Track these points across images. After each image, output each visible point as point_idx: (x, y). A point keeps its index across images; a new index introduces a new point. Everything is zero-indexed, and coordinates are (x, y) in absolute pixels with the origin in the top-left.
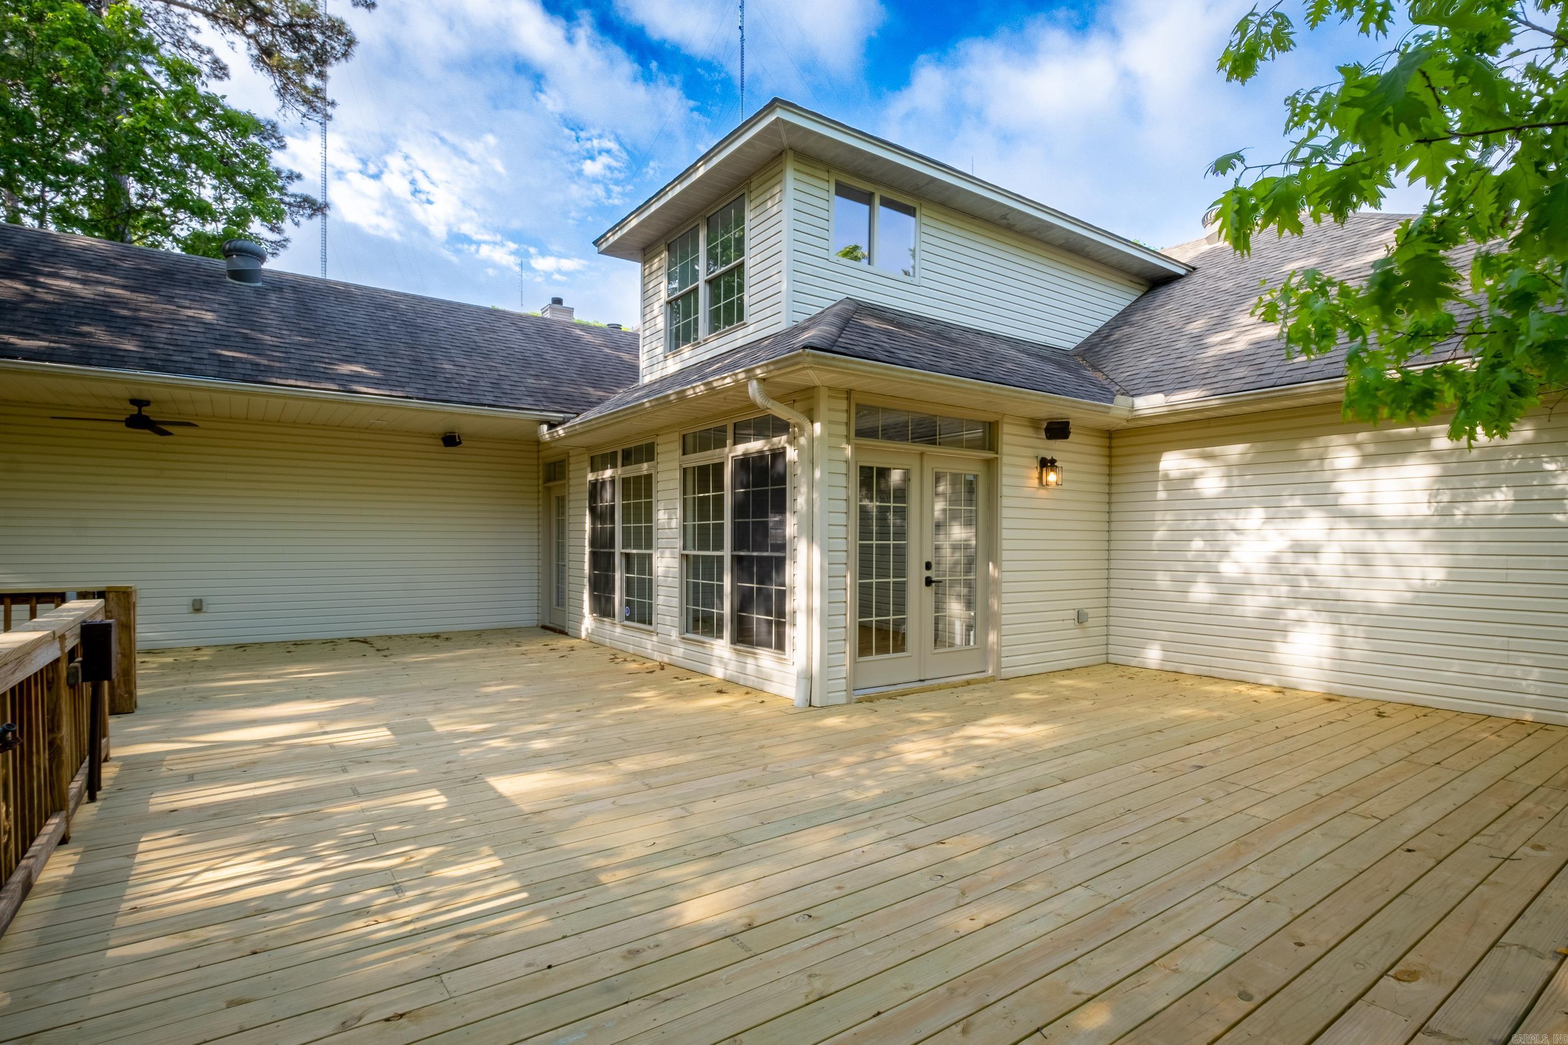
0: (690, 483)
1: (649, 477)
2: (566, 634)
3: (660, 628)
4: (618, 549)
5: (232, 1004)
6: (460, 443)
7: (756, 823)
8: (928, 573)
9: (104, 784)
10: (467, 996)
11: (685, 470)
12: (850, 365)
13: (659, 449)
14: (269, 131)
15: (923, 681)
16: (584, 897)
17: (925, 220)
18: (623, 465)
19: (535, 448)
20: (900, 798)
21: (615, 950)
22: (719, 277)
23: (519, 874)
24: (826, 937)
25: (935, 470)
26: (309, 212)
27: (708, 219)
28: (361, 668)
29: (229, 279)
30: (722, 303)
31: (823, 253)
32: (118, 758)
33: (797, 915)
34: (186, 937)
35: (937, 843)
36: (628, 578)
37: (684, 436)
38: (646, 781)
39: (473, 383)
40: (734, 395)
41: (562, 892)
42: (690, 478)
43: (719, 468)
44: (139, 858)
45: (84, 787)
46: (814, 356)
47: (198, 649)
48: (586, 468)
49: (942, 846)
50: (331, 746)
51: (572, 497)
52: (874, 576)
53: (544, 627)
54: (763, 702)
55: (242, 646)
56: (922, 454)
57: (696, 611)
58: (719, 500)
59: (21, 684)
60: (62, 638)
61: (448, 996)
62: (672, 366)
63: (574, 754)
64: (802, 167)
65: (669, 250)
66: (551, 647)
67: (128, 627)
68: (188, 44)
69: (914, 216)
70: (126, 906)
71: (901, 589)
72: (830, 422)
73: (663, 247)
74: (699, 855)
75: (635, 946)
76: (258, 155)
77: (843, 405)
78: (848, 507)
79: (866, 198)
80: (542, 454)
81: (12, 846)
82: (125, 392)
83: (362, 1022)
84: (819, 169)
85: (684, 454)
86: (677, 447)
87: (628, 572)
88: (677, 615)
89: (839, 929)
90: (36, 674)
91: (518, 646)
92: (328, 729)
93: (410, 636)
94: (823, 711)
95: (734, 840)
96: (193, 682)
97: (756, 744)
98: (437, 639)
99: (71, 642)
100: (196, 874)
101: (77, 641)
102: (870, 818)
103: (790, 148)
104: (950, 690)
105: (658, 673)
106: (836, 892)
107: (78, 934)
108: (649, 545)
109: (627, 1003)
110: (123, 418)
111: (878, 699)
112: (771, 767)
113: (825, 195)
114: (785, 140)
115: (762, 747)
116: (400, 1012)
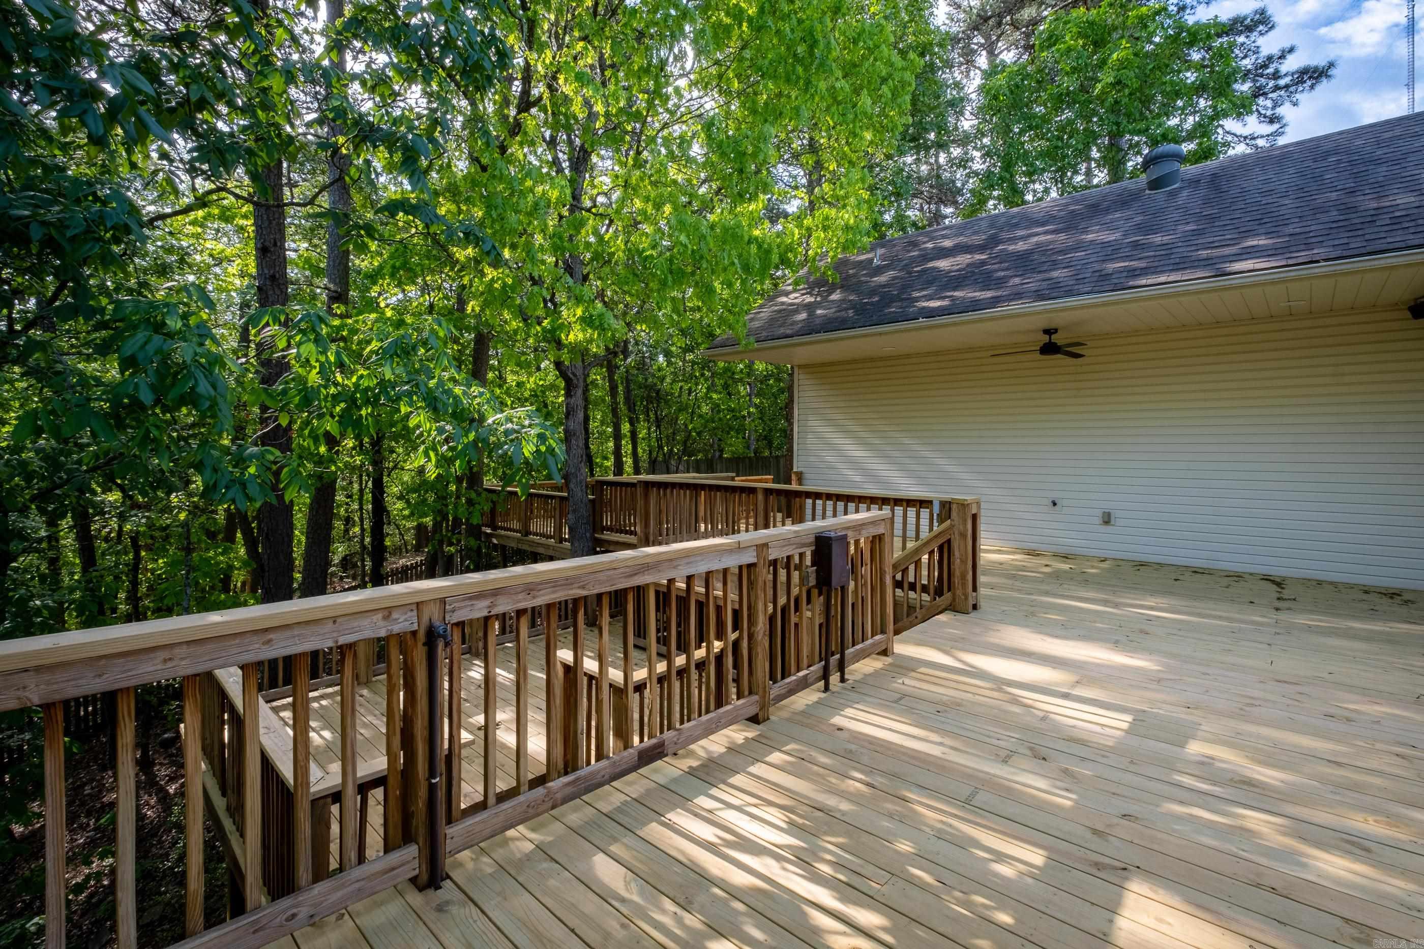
9: (851, 676)
29: (1147, 192)
47: (1103, 561)
55: (1142, 565)
110: (1039, 347)
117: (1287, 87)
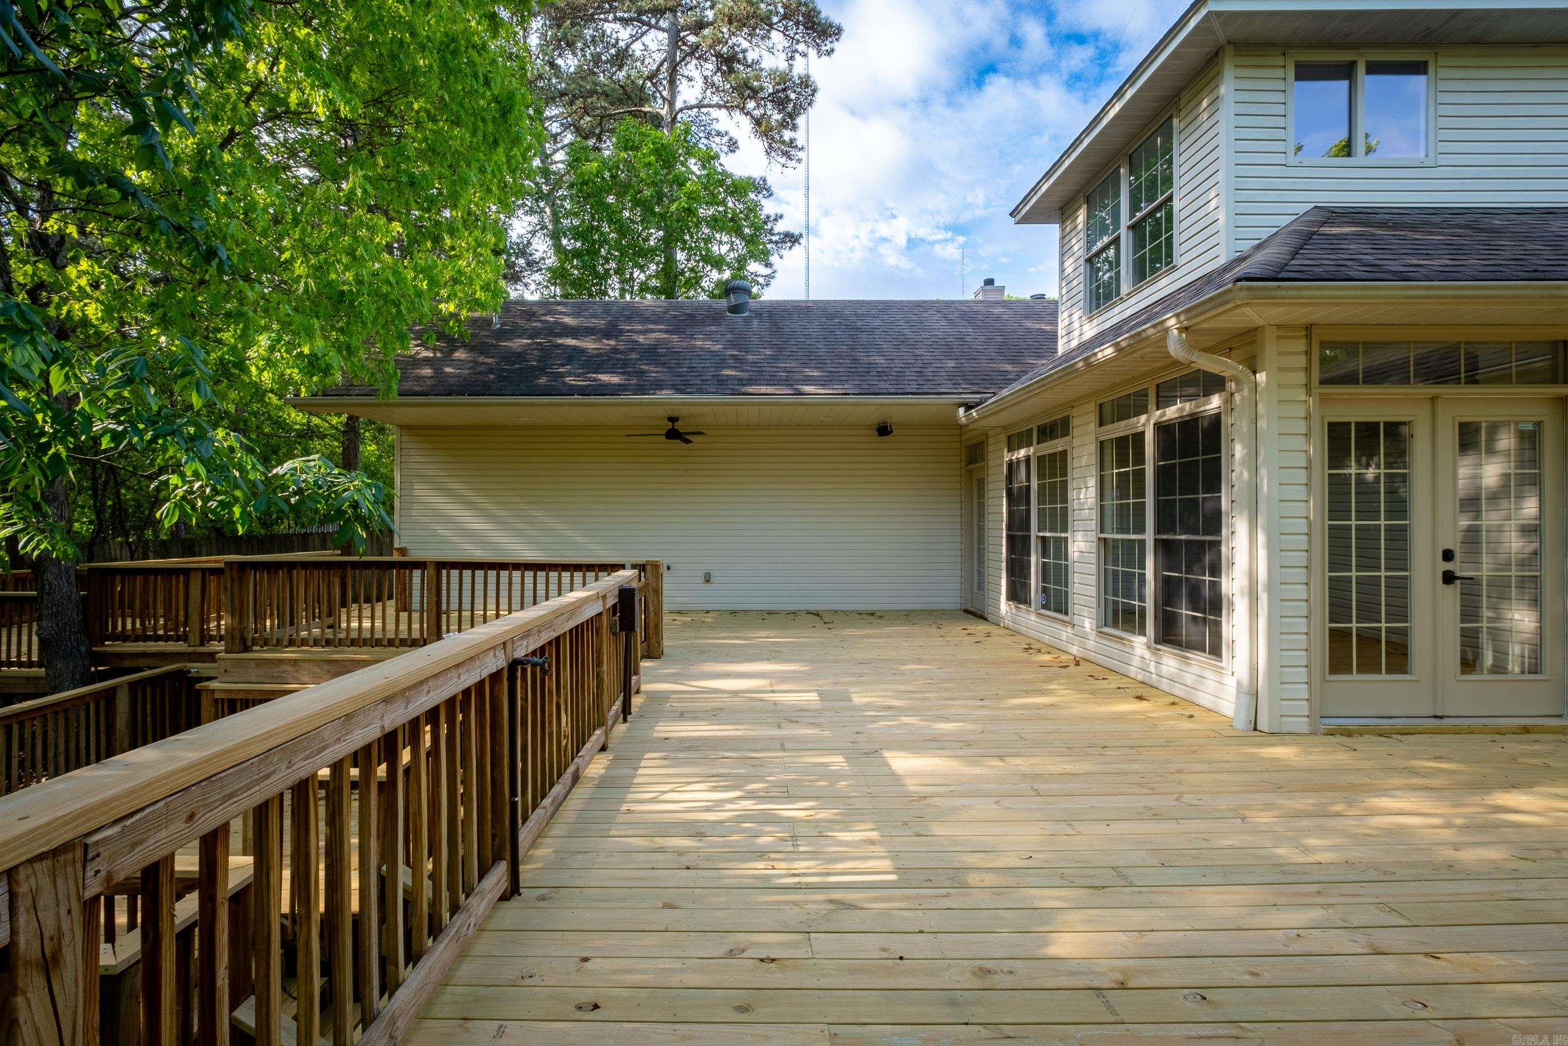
0: (1107, 458)
1: (1064, 453)
2: (986, 619)
3: (1076, 619)
4: (1034, 532)
5: (667, 906)
6: (891, 432)
7: (1154, 861)
8: (1449, 566)
9: (633, 710)
10: (828, 961)
11: (1102, 443)
12: (1303, 293)
13: (1075, 422)
14: (761, 187)
15: (1441, 717)
16: (948, 895)
17: (1443, 73)
18: (1038, 443)
19: (958, 432)
20: (1372, 875)
21: (966, 963)
22: (1143, 219)
23: (894, 855)
24: (1221, 1032)
25: (1459, 420)
26: (789, 244)
27: (1130, 157)
28: (809, 637)
29: (728, 314)
30: (1148, 248)
31: (1279, 159)
32: (647, 692)
33: (1186, 991)
34: (652, 841)
35: (1426, 954)
36: (1044, 563)
37: (1101, 405)
38: (1036, 786)
39: (900, 374)
40: (1153, 352)
41: (929, 884)
42: (1107, 452)
43: (1140, 437)
44: (641, 771)
45: (620, 710)
46: (1249, 289)
47: (708, 612)
48: (1003, 449)
49: (1432, 961)
50: (775, 703)
51: (990, 479)
52: (1354, 568)
53: (966, 611)
54: (1191, 716)
55: (734, 612)
56: (1434, 399)
57: (1116, 603)
58: (1140, 475)
59: (577, 627)
60: (604, 597)
61: (810, 955)
62: (1090, 331)
63: (968, 744)
64: (1247, 61)
65: (1088, 203)
66: (968, 631)
67: (658, 592)
68: (714, 133)
69: (1425, 72)
70: (624, 807)
71: (1400, 589)
72: (1280, 369)
73: (1081, 201)
74: (1079, 881)
75: (989, 965)
76: (753, 209)
77: (1301, 345)
78: (1309, 477)
79: (1346, 72)
80: (965, 437)
81: (569, 746)
82: (664, 412)
83: (745, 955)
84: (1271, 55)
85: (1101, 425)
86: (1093, 417)
87: (1044, 556)
88: (1094, 605)
89: (1241, 1027)
90: (587, 621)
91: (939, 628)
92: (776, 688)
93: (852, 612)
94: (1274, 739)
95: (1124, 877)
96: (699, 638)
97: (1173, 767)
98: (873, 616)
99: (611, 601)
100: (665, 792)
101: (617, 600)
102: (1319, 893)
103: (1229, 43)
104: (1490, 737)
105: (1072, 668)
106: (1248, 977)
107: (596, 821)
108: (1065, 529)
109: (966, 1024)
110: (664, 432)
111: (1361, 735)
112: (1186, 798)
113: (1280, 85)
114: (1221, 36)
115: (1180, 771)
116: (772, 957)
117: (776, 242)
